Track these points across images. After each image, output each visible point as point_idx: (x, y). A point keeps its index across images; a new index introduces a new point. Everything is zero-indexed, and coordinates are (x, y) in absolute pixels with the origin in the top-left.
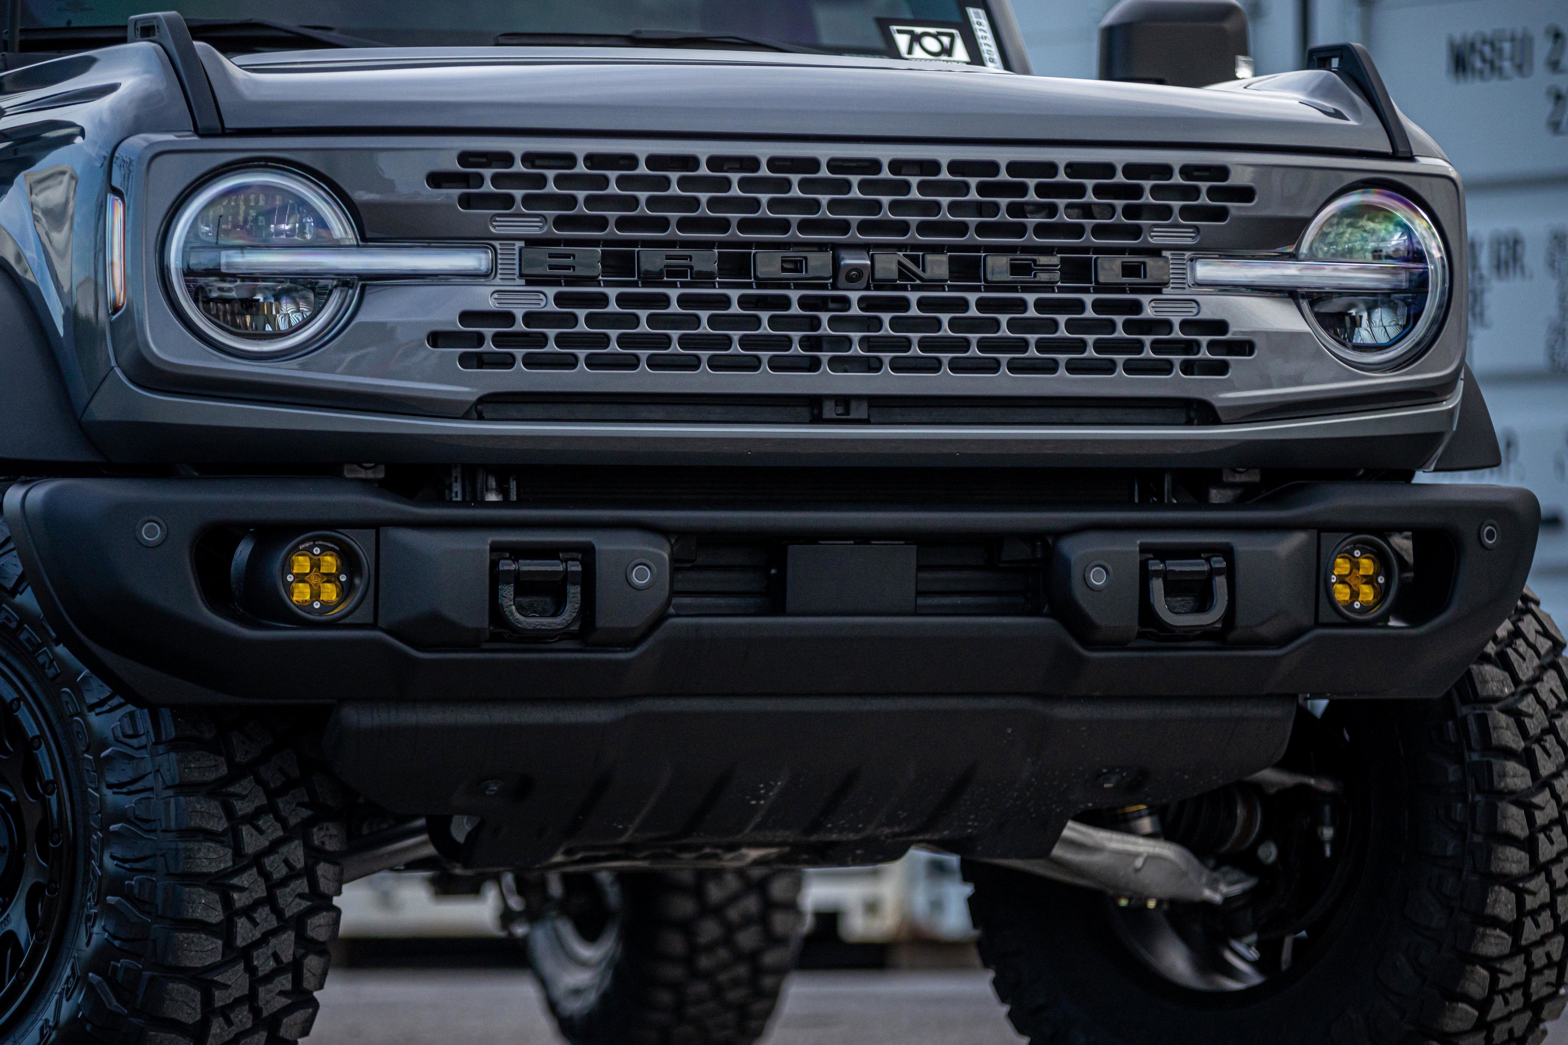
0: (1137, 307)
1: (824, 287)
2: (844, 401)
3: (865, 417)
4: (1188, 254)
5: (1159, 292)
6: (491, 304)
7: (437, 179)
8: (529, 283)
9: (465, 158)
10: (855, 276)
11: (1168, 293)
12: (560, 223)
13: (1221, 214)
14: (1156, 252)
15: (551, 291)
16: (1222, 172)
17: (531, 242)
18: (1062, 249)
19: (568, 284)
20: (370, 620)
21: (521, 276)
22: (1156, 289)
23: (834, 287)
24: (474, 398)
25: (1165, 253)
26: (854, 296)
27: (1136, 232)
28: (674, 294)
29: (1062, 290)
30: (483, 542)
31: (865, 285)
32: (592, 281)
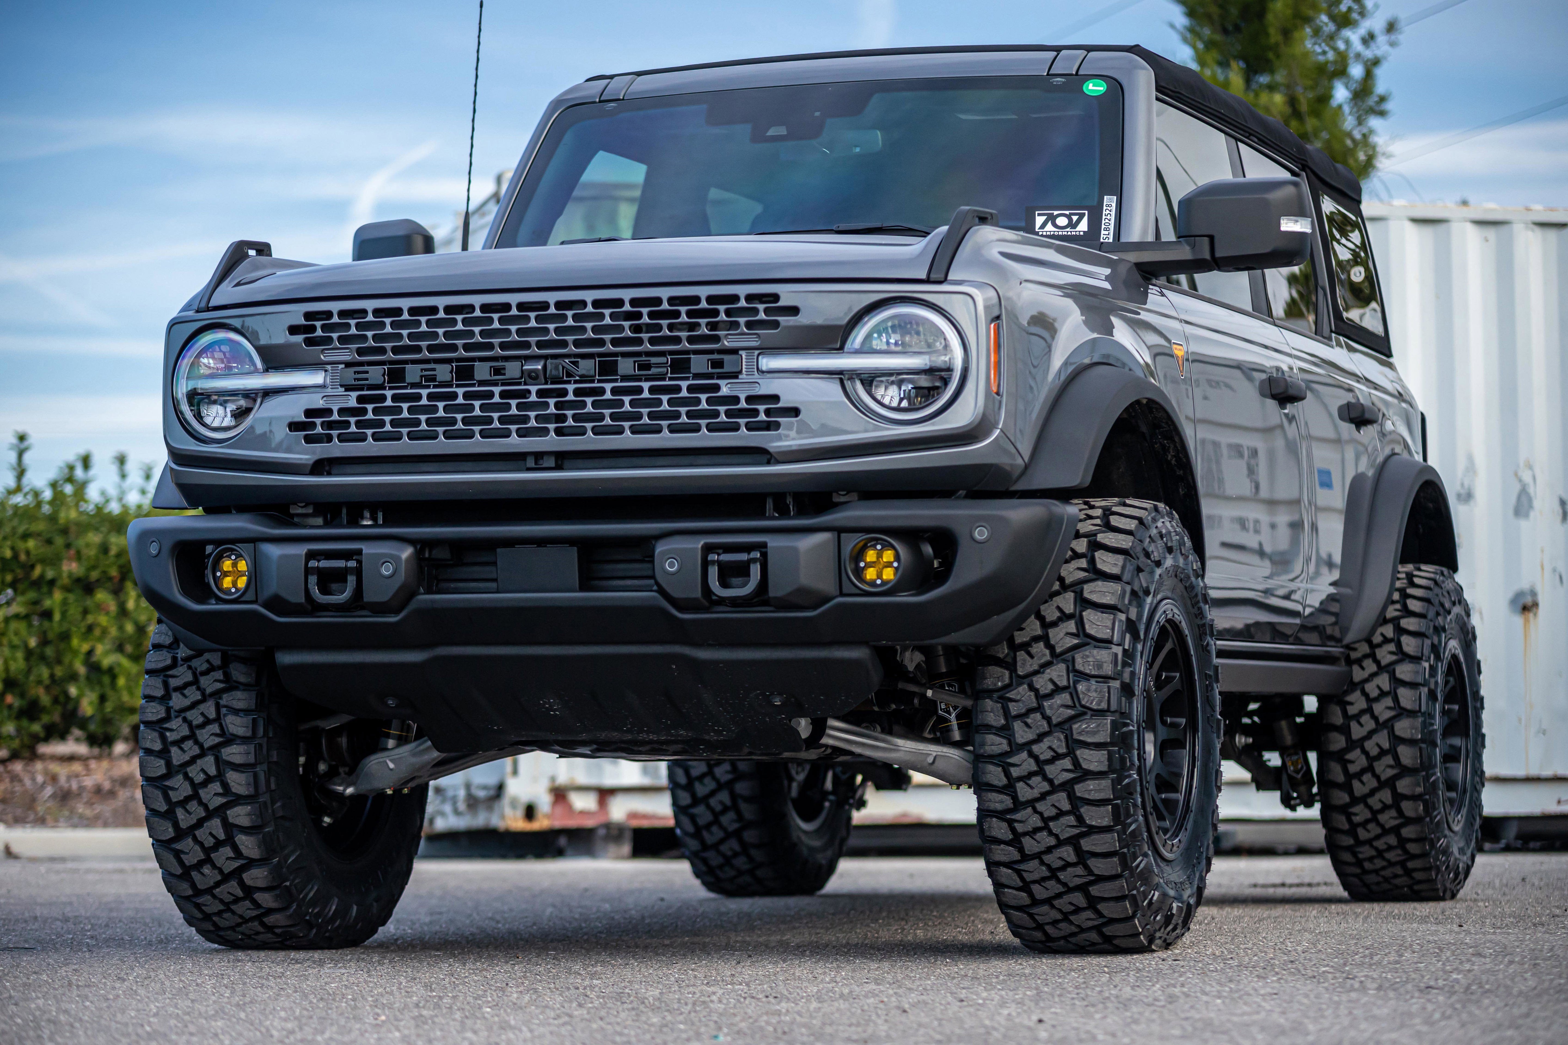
0: (717, 388)
1: (519, 384)
2: (539, 456)
3: (553, 465)
4: (757, 352)
5: (737, 377)
6: (320, 404)
7: (294, 330)
8: (346, 390)
9: (308, 316)
10: (533, 377)
11: (743, 377)
12: (360, 352)
13: (776, 325)
14: (734, 351)
15: (354, 394)
16: (775, 297)
17: (348, 365)
18: (672, 353)
19: (368, 389)
20: (254, 598)
21: (341, 386)
22: (735, 375)
23: (525, 384)
24: (311, 462)
25: (740, 352)
26: (534, 389)
27: (717, 339)
28: (424, 392)
29: (671, 379)
30: (301, 550)
31: (543, 381)
32: (382, 387)
